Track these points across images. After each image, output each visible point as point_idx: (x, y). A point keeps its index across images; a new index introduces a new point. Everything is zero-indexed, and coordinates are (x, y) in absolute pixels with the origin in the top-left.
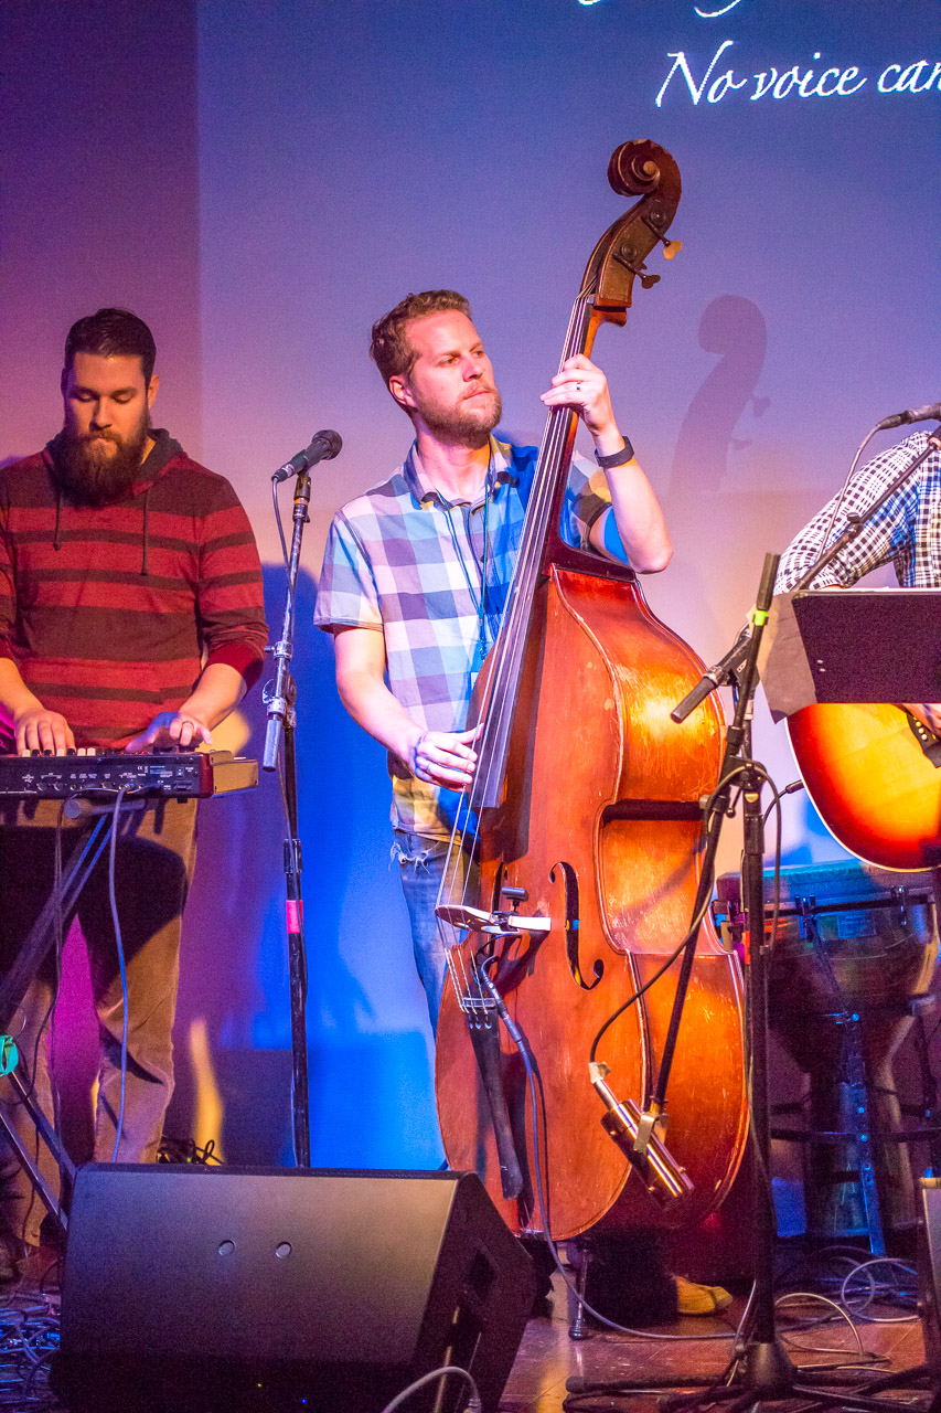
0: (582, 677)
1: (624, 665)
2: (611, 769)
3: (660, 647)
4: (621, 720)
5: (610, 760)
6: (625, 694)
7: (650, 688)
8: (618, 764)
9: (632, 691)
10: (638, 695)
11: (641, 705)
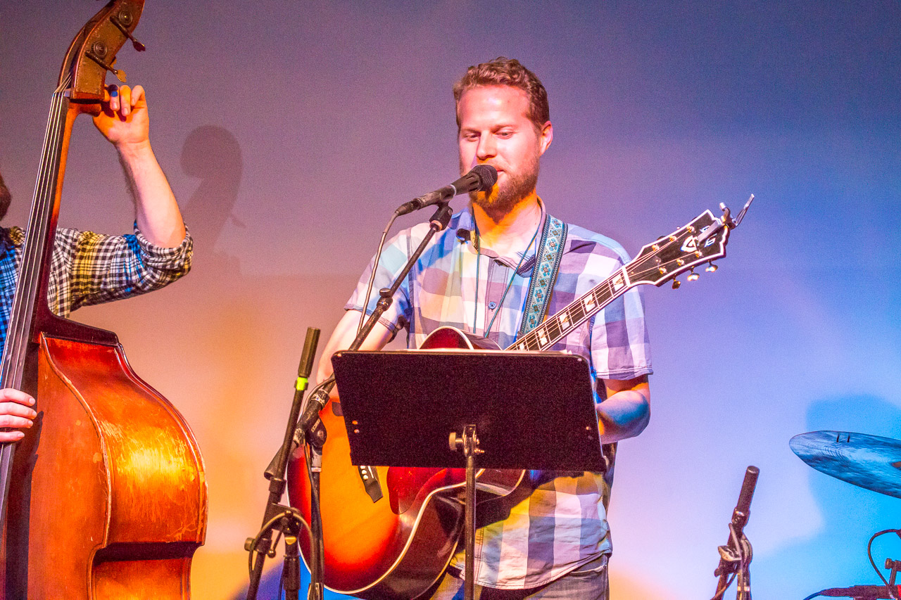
0: (72, 434)
1: (109, 421)
2: (101, 516)
3: (142, 403)
4: (108, 471)
5: (99, 509)
6: (111, 448)
7: (134, 441)
8: (107, 511)
9: (117, 444)
10: (123, 448)
11: (127, 456)
